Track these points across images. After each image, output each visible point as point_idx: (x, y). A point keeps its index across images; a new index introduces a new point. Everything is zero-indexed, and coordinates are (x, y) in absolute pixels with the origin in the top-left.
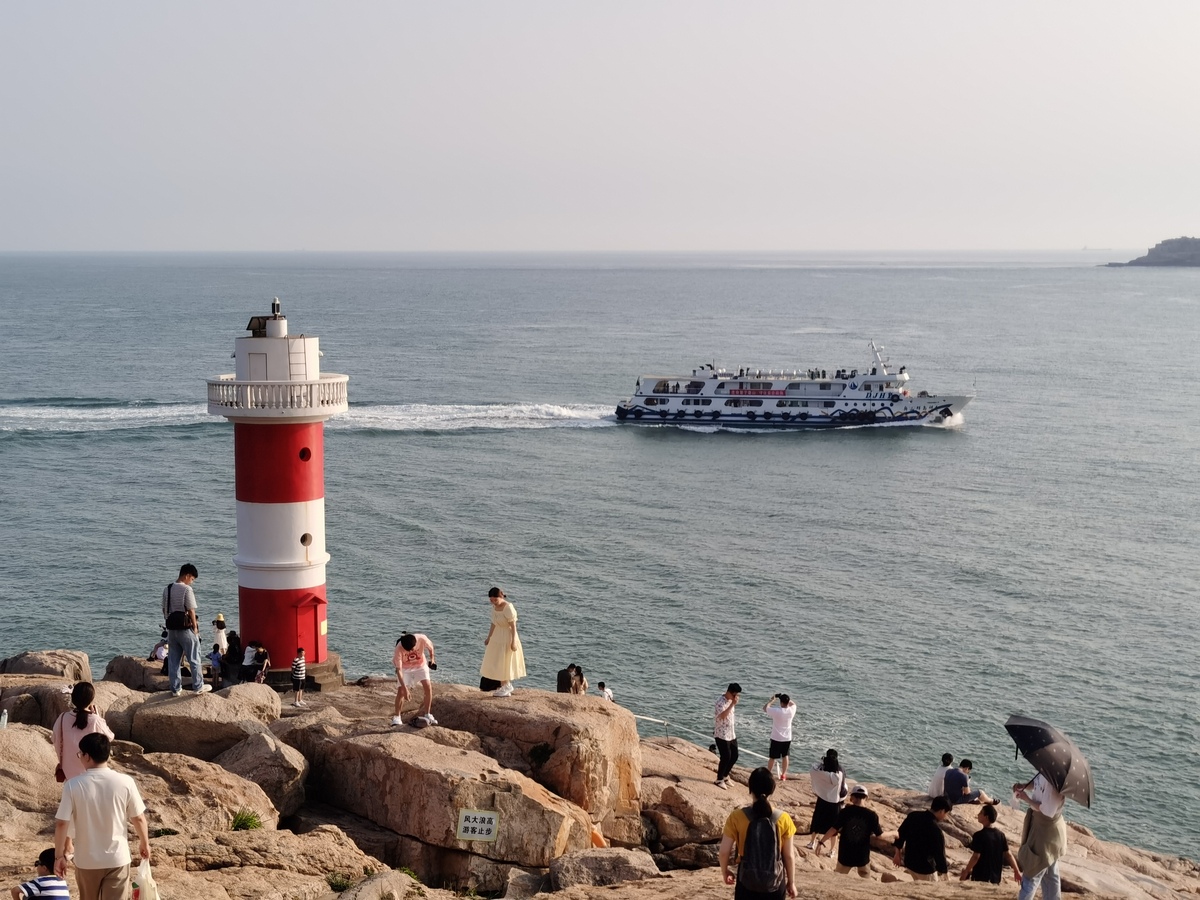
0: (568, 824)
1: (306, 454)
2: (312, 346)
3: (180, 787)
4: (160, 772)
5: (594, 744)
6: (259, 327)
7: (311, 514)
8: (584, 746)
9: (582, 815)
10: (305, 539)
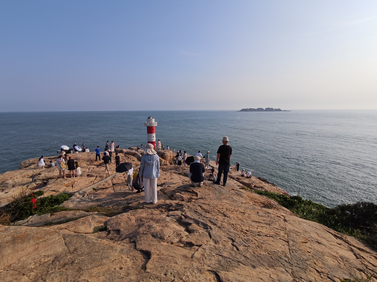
0: (163, 161)
1: (153, 129)
2: (154, 120)
3: (129, 158)
4: (127, 157)
5: (167, 154)
6: (149, 118)
7: (154, 135)
8: (166, 155)
9: (165, 160)
10: (153, 137)
